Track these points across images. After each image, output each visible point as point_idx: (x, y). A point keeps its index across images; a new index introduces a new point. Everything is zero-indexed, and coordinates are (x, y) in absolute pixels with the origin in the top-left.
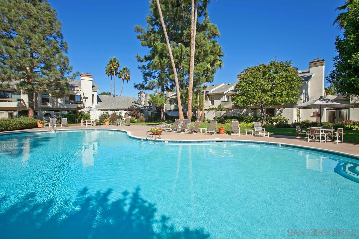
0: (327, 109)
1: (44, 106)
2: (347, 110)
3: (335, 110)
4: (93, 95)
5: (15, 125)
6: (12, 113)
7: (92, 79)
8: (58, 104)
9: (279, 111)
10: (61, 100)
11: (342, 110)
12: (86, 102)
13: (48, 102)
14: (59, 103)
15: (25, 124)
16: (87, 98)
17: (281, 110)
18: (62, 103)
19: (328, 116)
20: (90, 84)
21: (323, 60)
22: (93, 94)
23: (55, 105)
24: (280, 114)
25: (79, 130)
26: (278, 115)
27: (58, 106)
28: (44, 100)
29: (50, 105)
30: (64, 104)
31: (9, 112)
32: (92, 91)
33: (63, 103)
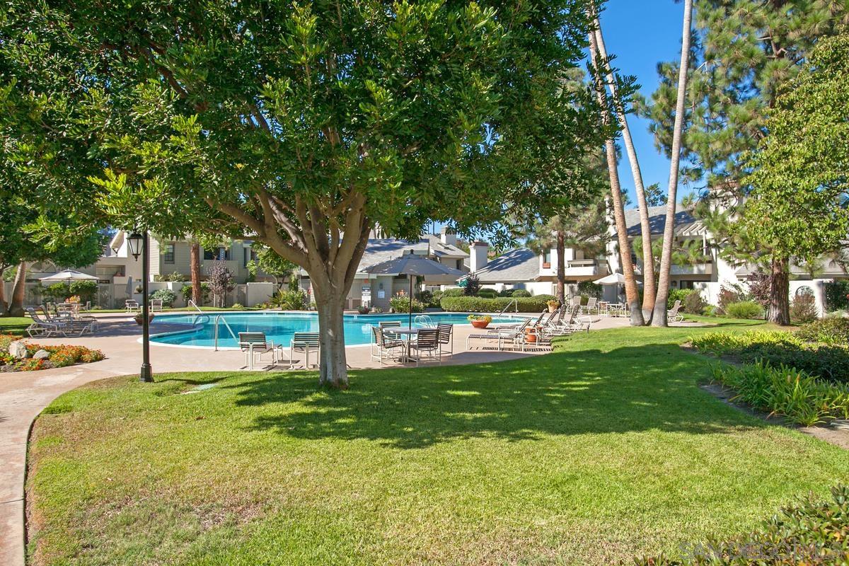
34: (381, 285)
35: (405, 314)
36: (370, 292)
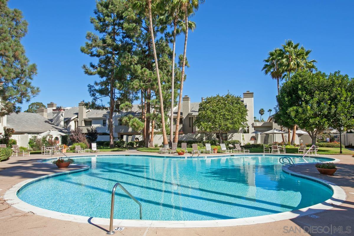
0: (260, 134)
2: (272, 135)
3: (265, 135)
9: (230, 135)
11: (270, 135)
17: (232, 135)
19: (261, 140)
21: (253, 93)
24: (231, 138)
25: (84, 156)
26: (230, 138)
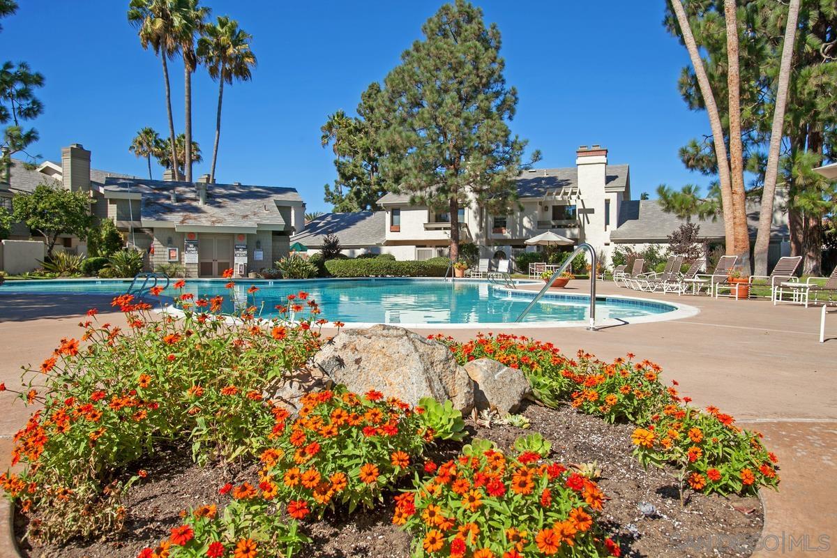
1: (497, 236)
4: (607, 203)
5: (407, 267)
6: (442, 250)
7: (603, 159)
8: (524, 230)
10: (530, 222)
12: (589, 223)
13: (505, 227)
14: (525, 228)
15: (424, 267)
16: (592, 211)
18: (531, 228)
20: (600, 172)
22: (606, 200)
23: (518, 234)
27: (524, 235)
28: (498, 222)
29: (507, 234)
30: (534, 230)
31: (438, 249)
32: (604, 191)
33: (533, 228)
34: (258, 242)
35: (301, 280)
36: (246, 252)
